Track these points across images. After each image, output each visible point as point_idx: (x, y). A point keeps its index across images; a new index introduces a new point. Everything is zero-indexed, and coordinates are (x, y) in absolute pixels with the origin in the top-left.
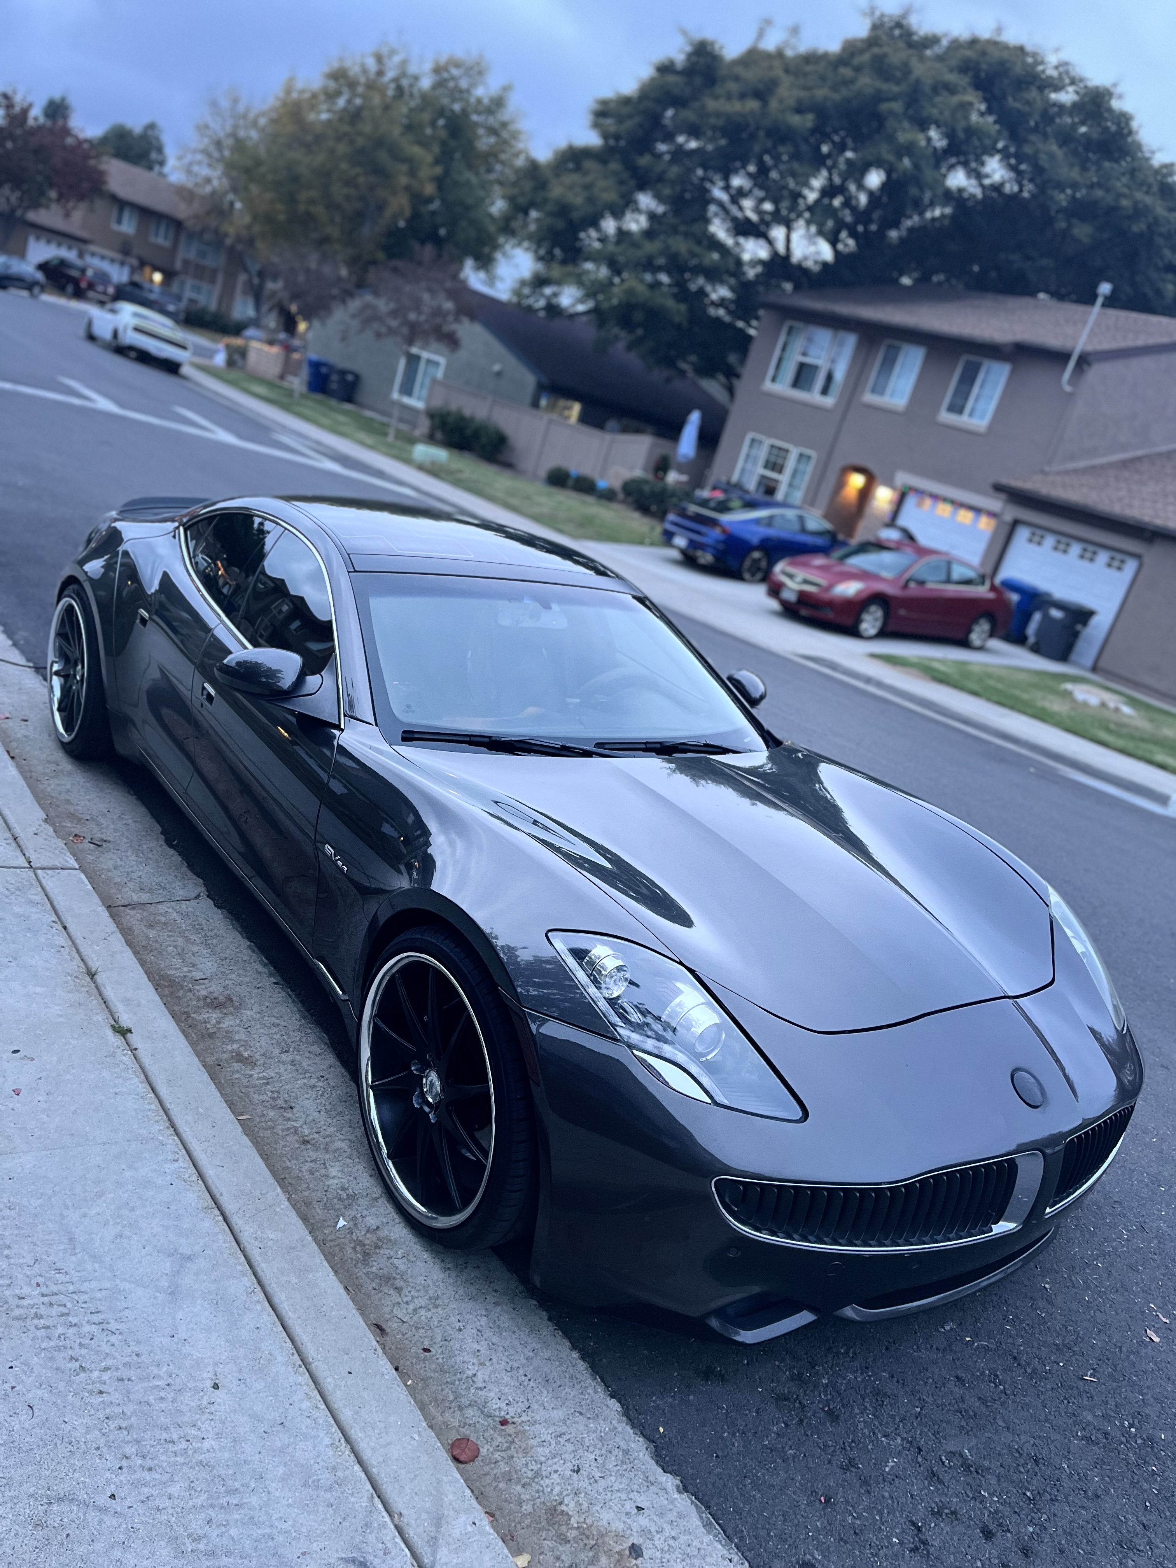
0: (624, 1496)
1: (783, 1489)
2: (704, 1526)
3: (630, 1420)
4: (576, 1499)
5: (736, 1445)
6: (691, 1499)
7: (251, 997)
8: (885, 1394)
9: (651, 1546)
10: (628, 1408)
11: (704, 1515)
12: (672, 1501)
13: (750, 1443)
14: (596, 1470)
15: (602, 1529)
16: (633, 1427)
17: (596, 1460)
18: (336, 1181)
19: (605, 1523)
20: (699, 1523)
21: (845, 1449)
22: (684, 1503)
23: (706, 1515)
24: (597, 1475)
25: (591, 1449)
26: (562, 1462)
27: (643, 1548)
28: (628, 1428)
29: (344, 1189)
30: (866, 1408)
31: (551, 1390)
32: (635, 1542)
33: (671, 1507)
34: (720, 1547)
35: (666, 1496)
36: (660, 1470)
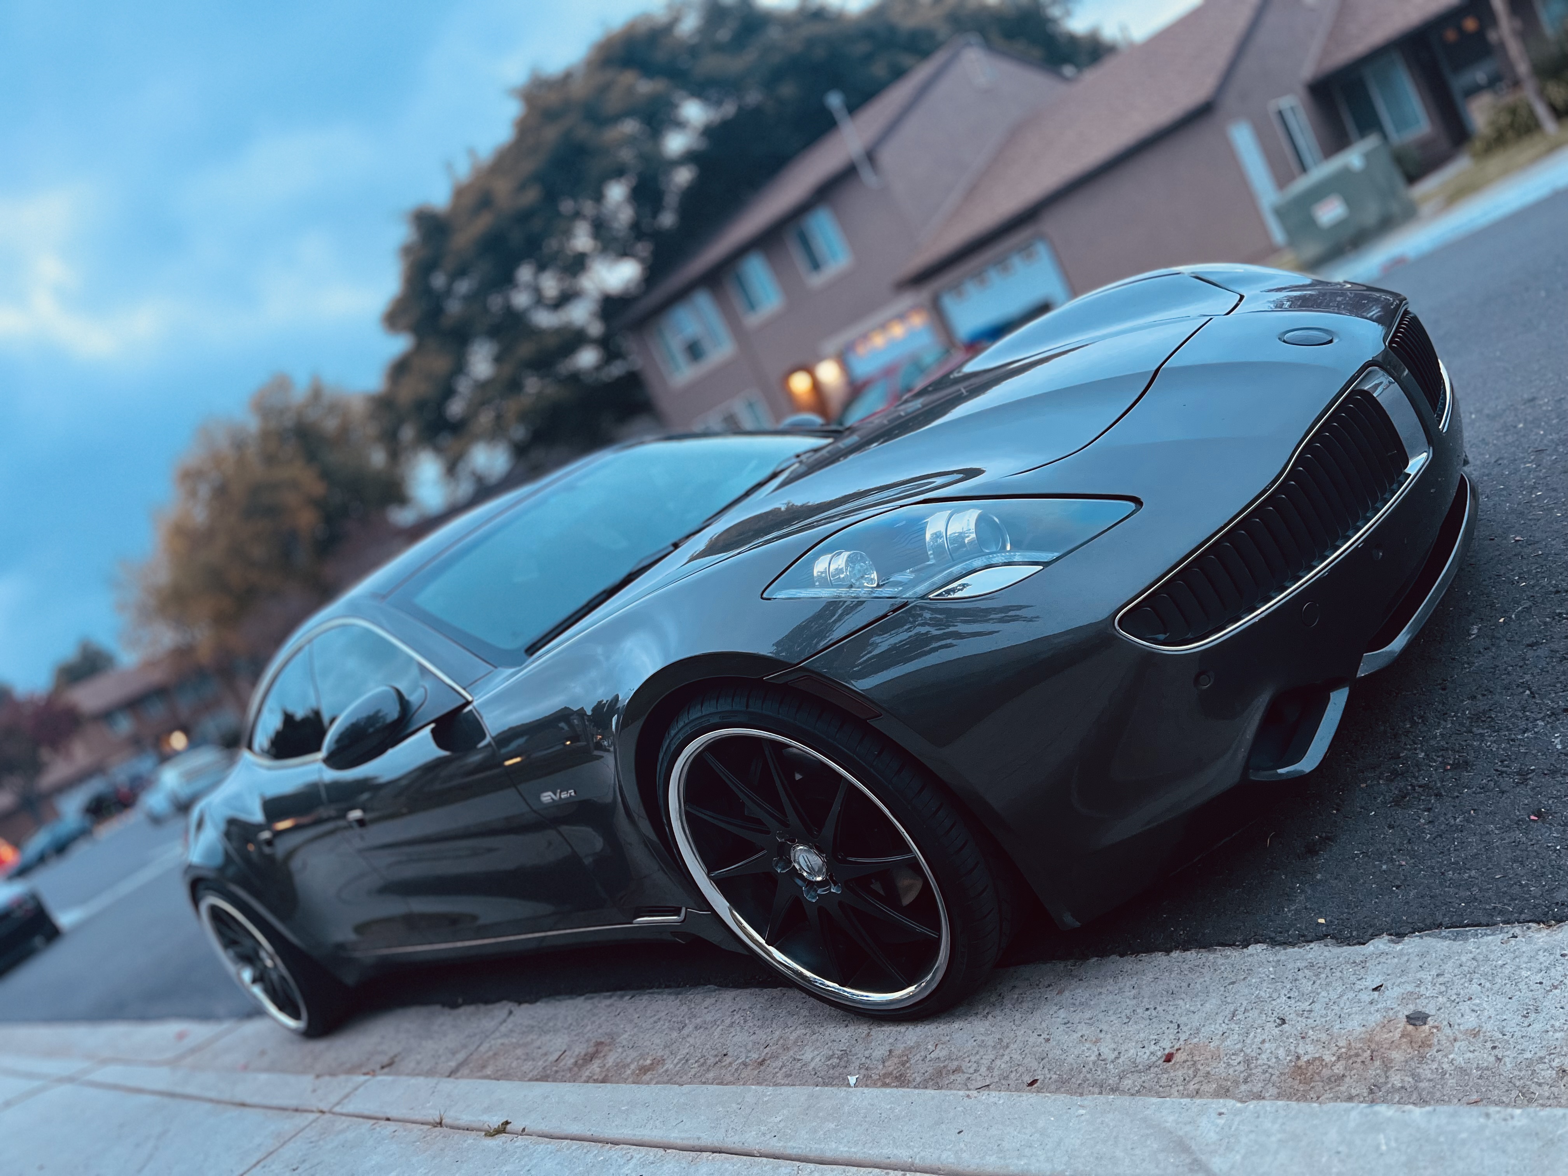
0: (1351, 995)
1: (1489, 847)
2: (1454, 940)
3: (1285, 943)
4: (1308, 1040)
5: (1404, 863)
6: (1417, 936)
7: (617, 1025)
8: (1484, 712)
9: (1427, 1001)
10: (1272, 939)
11: (1443, 934)
12: (1401, 954)
13: (1415, 851)
14: (1299, 1003)
15: (1363, 1036)
16: (1293, 945)
17: (1289, 998)
18: (818, 1059)
19: (1360, 1029)
20: (1448, 942)
21: (1502, 772)
22: (1412, 944)
23: (1445, 932)
24: (1306, 1006)
25: (1275, 995)
26: (1259, 1030)
27: (1420, 1009)
28: (1290, 950)
29: (829, 1058)
30: (1482, 735)
31: (1184, 996)
32: (1407, 1013)
33: (1406, 958)
34: (1490, 938)
35: (1389, 956)
36: (1358, 948)
